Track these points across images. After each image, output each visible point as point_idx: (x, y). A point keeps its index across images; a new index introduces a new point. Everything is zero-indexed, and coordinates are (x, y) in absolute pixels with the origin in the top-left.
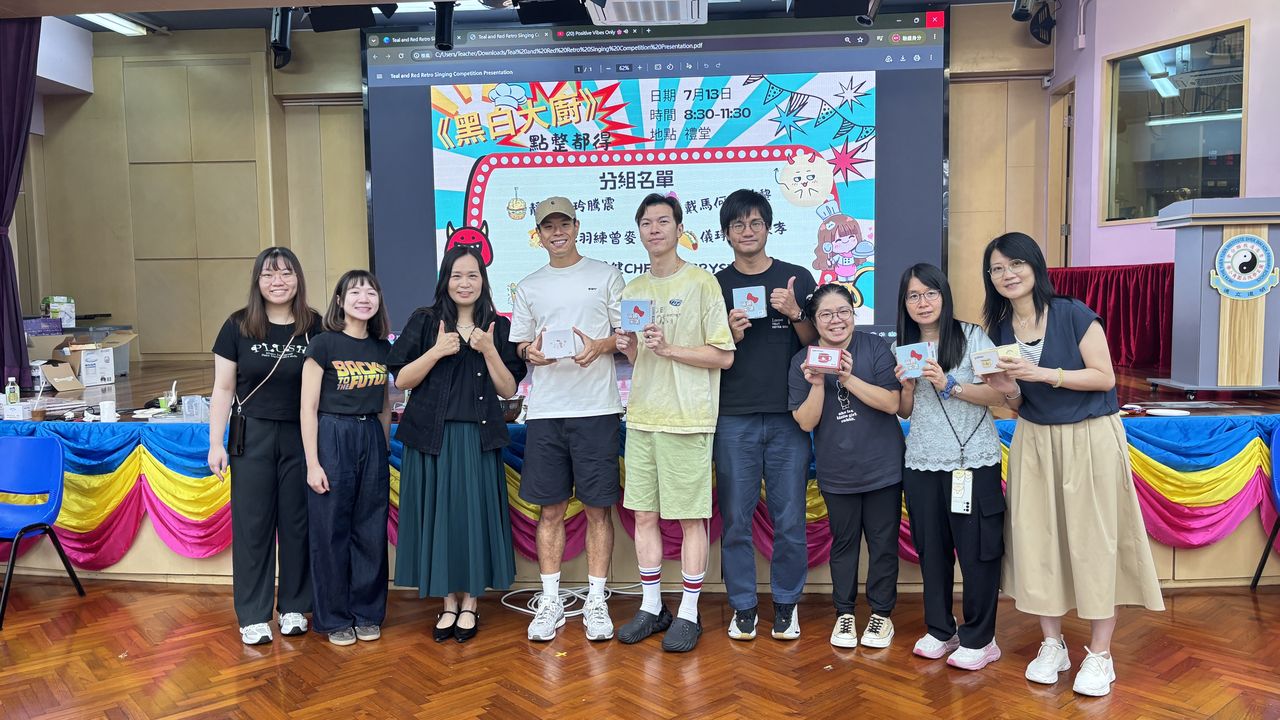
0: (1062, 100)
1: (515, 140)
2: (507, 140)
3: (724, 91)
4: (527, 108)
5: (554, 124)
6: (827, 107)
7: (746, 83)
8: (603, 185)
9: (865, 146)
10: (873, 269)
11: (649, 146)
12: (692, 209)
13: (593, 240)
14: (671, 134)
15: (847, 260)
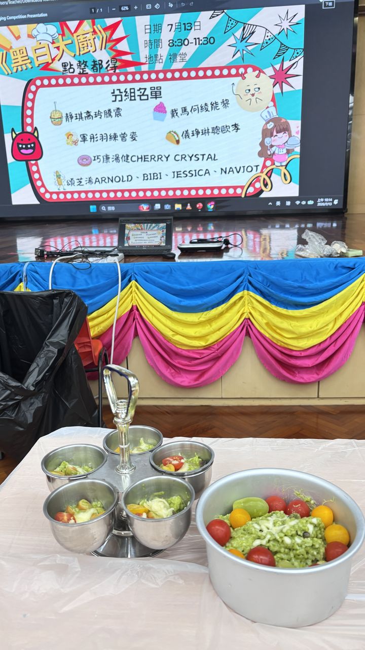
1: (52, 66)
2: (46, 67)
3: (196, 24)
4: (59, 42)
5: (78, 54)
6: (269, 34)
7: (212, 17)
8: (114, 98)
9: (296, 64)
10: (299, 156)
11: (144, 68)
12: (175, 114)
13: (108, 139)
14: (159, 58)
15: (281, 151)
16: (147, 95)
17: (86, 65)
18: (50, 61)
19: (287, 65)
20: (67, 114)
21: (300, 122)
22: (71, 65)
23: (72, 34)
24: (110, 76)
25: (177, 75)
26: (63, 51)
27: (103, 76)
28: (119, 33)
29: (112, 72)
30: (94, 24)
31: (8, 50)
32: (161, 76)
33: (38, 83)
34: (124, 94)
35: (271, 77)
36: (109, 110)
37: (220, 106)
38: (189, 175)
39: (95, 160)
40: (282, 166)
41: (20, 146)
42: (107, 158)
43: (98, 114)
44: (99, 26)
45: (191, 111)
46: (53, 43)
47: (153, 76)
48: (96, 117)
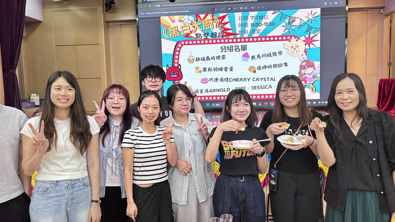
0: (388, 17)
1: (190, 35)
2: (187, 35)
3: (265, 16)
4: (195, 24)
5: (204, 29)
6: (303, 21)
7: (273, 13)
8: (222, 50)
9: (316, 36)
10: (319, 79)
11: (238, 36)
12: (254, 58)
13: (218, 70)
14: (246, 31)
15: (310, 76)
16: (239, 49)
17: (208, 35)
18: (190, 33)
19: (312, 35)
20: (197, 58)
21: (320, 62)
22: (200, 35)
23: (202, 20)
24: (220, 40)
25: (255, 39)
26: (197, 28)
27: (216, 40)
28: (226, 20)
29: (221, 38)
30: (213, 16)
31: (168, 27)
32: (247, 40)
33: (183, 43)
34: (227, 48)
35: (304, 41)
36: (219, 56)
37: (278, 54)
38: (260, 88)
39: (210, 80)
40: (311, 84)
41: (171, 73)
42: (217, 79)
43: (213, 58)
44: (216, 17)
45: (262, 57)
46: (192, 24)
47: (243, 40)
48: (212, 59)
